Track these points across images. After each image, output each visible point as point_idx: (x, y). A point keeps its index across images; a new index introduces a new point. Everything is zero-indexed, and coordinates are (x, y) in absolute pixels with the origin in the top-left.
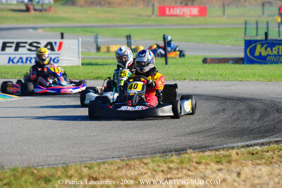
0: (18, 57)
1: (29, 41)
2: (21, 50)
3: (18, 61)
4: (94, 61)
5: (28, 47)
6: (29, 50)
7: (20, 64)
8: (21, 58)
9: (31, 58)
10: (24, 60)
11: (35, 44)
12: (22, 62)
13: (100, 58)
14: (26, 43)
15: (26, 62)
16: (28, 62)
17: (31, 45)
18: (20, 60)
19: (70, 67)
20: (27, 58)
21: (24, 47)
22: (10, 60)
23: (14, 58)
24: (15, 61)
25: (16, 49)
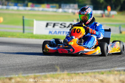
1: (61, 23)
2: (56, 27)
3: (54, 33)
5: (59, 25)
6: (60, 27)
7: (55, 34)
8: (56, 32)
11: (63, 24)
12: (56, 33)
14: (58, 23)
17: (61, 24)
20: (59, 32)
21: (57, 25)
22: (50, 32)
23: (52, 31)
24: (53, 32)
25: (54, 27)
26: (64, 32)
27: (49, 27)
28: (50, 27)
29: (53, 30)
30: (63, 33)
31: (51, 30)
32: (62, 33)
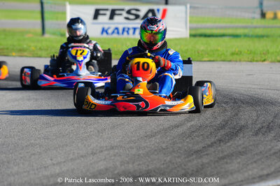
0: (113, 27)
1: (127, 8)
2: (116, 18)
3: (113, 32)
4: (208, 32)
6: (127, 18)
7: (115, 35)
8: (117, 28)
9: (129, 29)
10: (121, 31)
12: (118, 33)
13: (217, 28)
14: (122, 10)
15: (123, 33)
16: (125, 33)
17: (129, 12)
18: (116, 31)
19: (176, 39)
20: (124, 30)
21: (120, 15)
22: (104, 31)
23: (109, 28)
24: (110, 31)
25: (111, 18)
26: (135, 29)
27: (101, 18)
28: (103, 19)
29: (111, 25)
30: (134, 33)
31: (106, 27)
32: (131, 31)
